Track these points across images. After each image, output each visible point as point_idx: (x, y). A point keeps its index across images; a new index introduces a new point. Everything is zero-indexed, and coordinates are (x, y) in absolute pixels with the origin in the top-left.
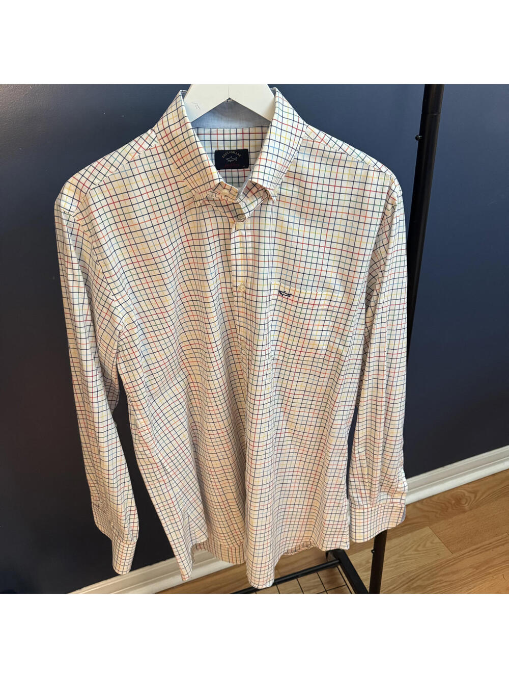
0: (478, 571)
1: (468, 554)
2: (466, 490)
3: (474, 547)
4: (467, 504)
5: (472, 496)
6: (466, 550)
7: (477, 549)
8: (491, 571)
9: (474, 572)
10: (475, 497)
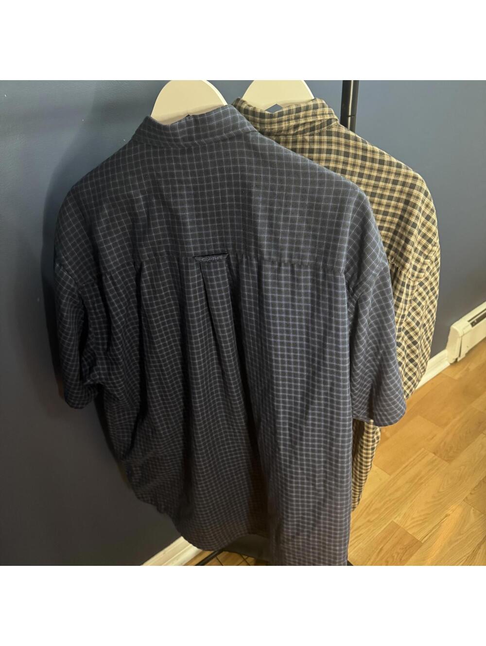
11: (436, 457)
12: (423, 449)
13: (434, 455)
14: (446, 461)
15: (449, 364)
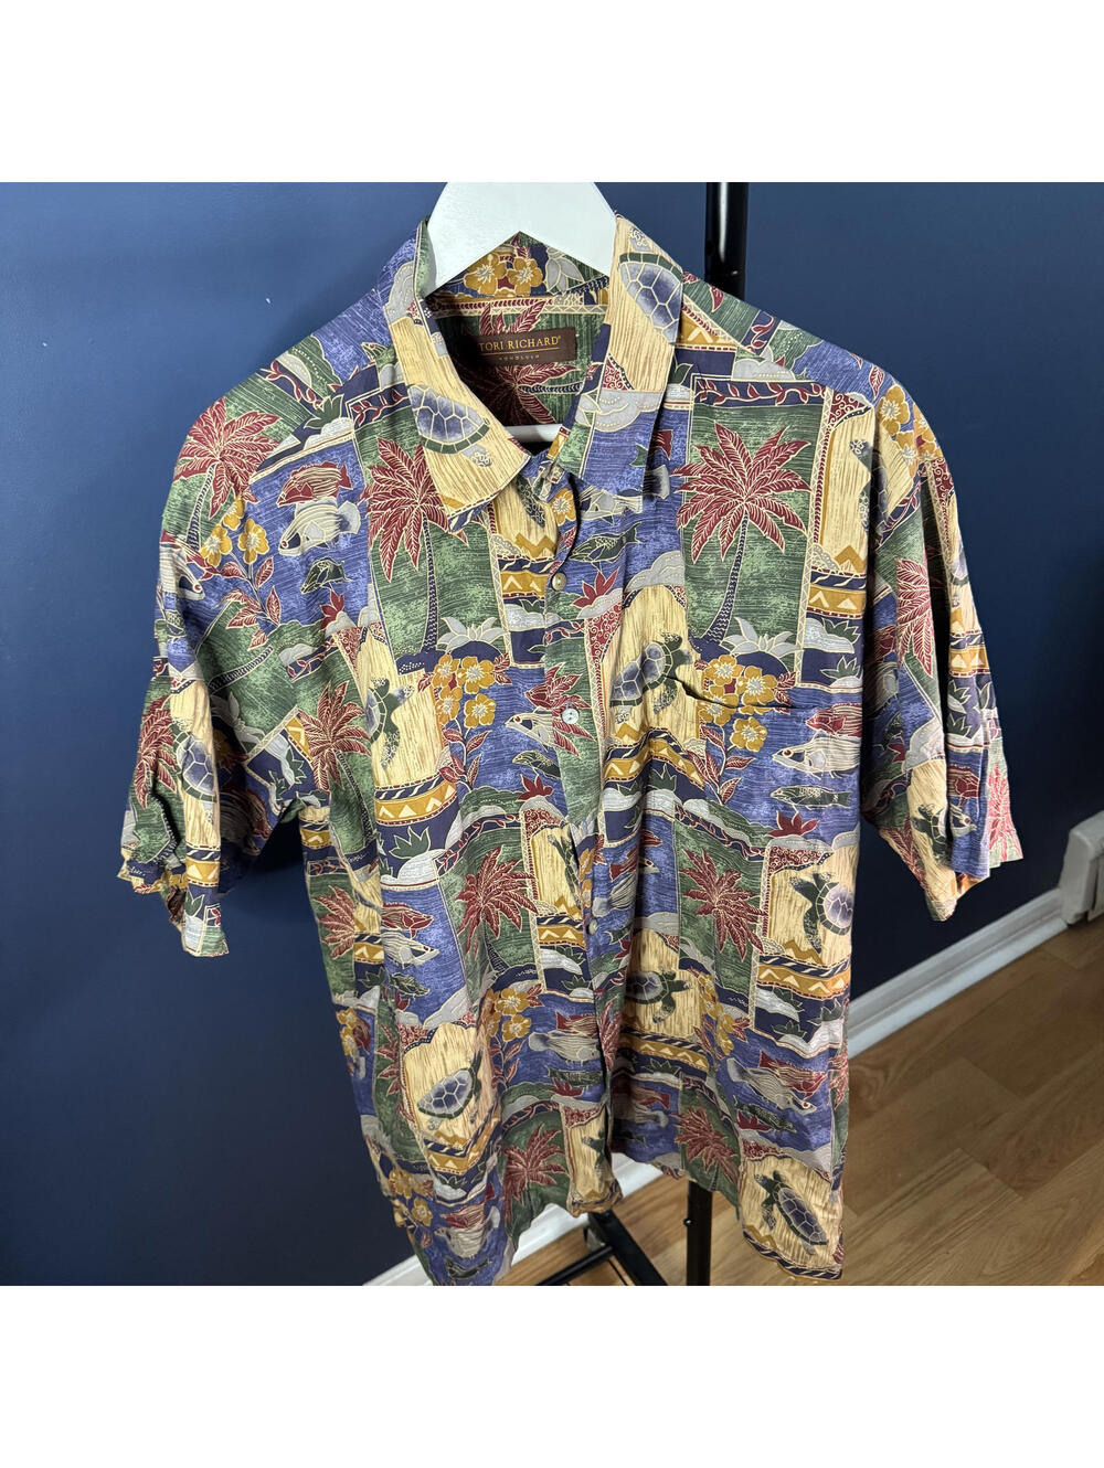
0: (916, 1246)
1: (890, 1210)
2: (866, 1065)
3: (900, 1192)
4: (871, 1098)
5: (880, 1075)
6: (886, 1202)
7: (906, 1195)
8: (941, 1240)
9: (907, 1249)
10: (886, 1077)
11: (990, 1177)
12: (958, 1150)
13: (985, 1169)
14: (1015, 1189)
15: (1065, 927)
